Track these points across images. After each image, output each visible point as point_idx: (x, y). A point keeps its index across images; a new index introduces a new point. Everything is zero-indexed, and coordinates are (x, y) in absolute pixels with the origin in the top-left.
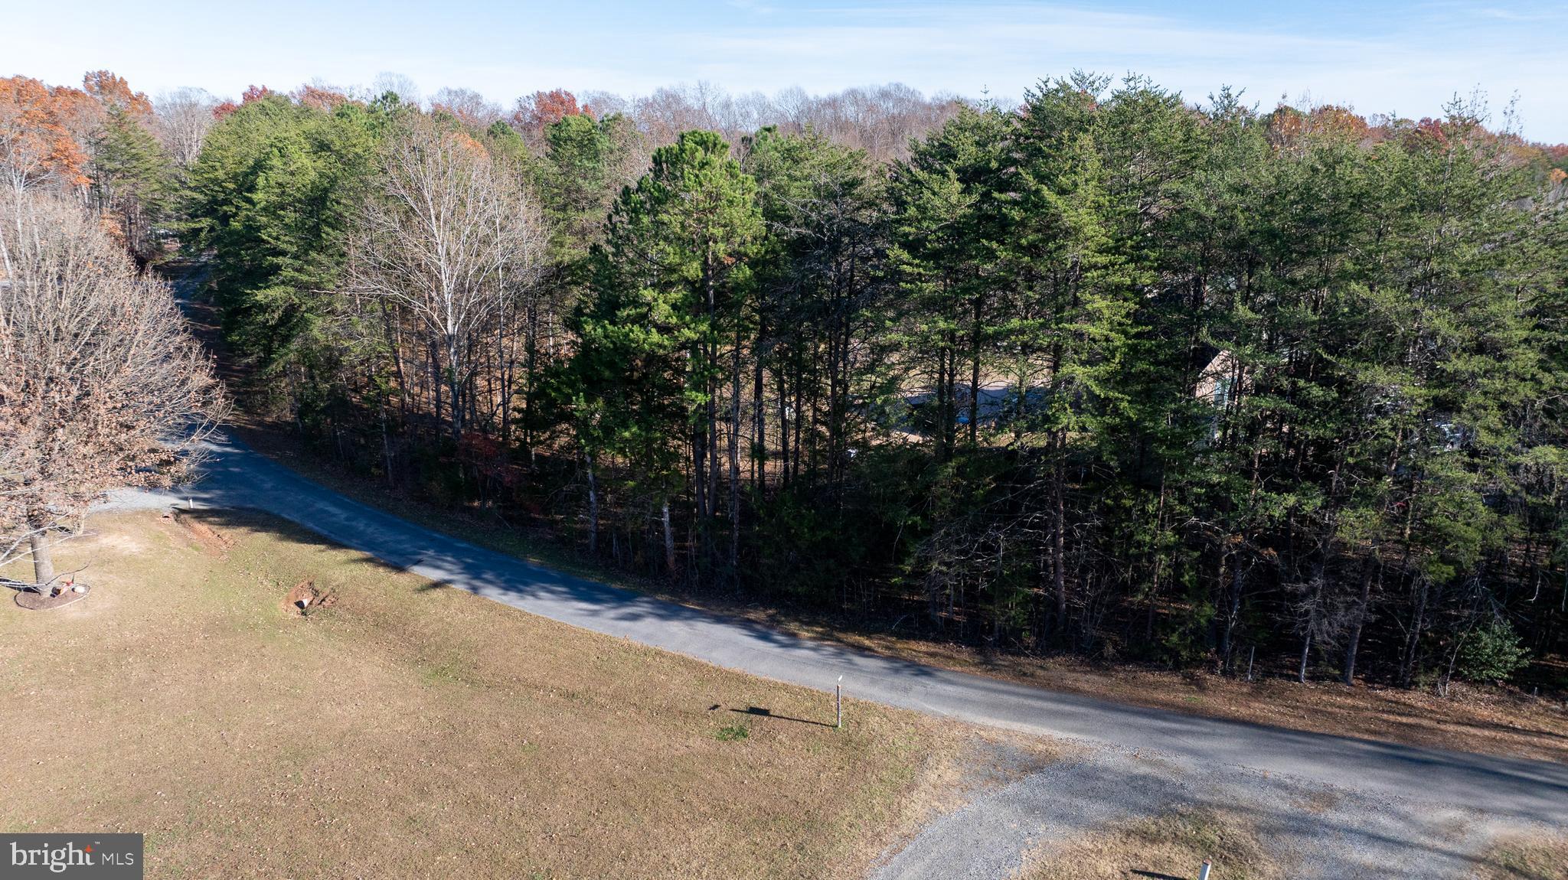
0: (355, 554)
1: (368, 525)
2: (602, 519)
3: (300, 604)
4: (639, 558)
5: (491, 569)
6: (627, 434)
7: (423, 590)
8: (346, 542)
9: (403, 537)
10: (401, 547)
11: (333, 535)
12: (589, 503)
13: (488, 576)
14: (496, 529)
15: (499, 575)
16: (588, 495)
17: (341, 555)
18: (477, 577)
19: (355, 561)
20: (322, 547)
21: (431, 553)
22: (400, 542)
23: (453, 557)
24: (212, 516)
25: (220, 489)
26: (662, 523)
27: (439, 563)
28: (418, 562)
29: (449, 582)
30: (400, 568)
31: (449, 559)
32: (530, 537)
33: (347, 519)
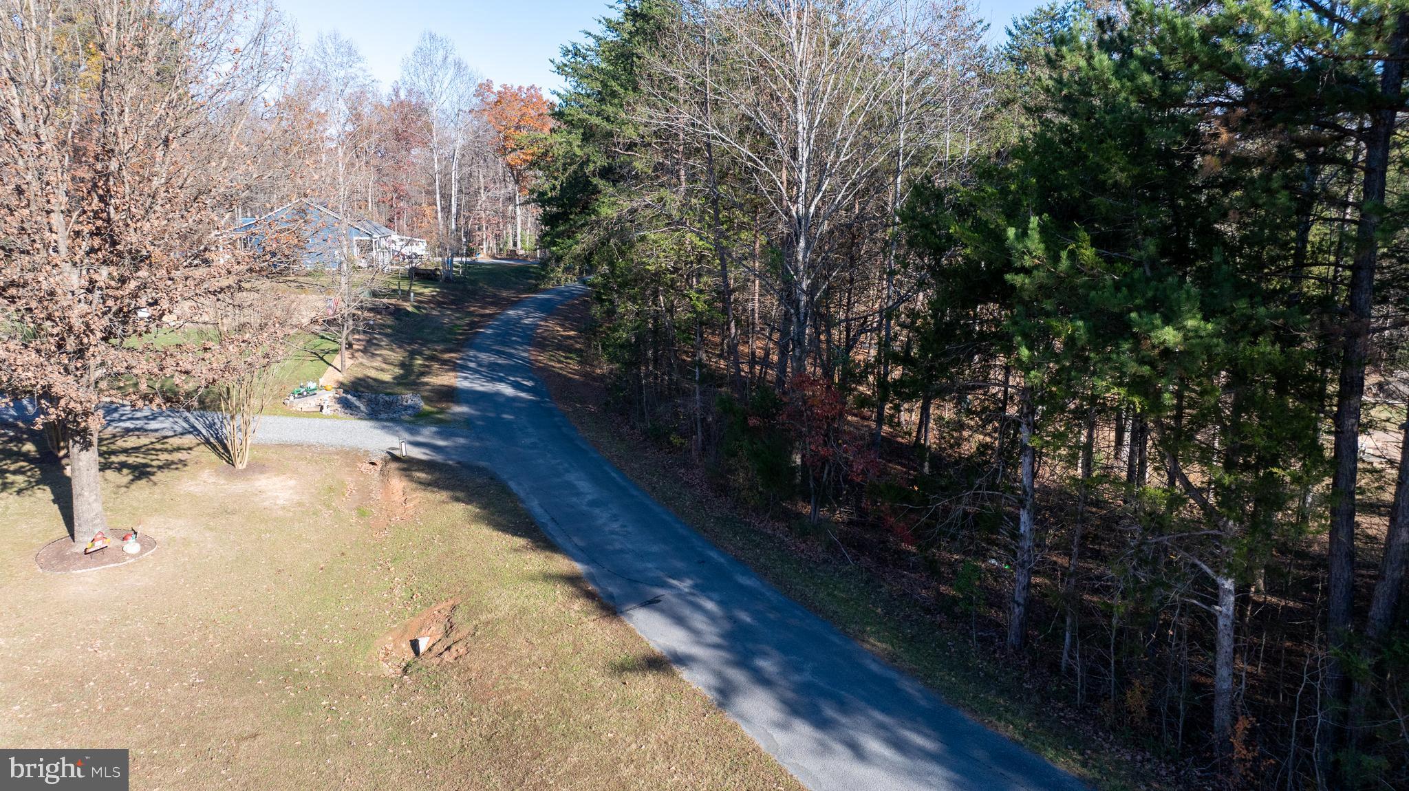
0: (562, 564)
1: (614, 518)
2: (1037, 573)
3: (414, 644)
4: (1135, 698)
5: (783, 648)
6: (1169, 335)
7: (621, 669)
8: (560, 540)
9: (655, 549)
10: (640, 565)
11: (551, 525)
12: (1015, 535)
13: (767, 665)
14: (825, 561)
15: (791, 667)
16: (1016, 519)
17: (537, 561)
18: (744, 661)
19: (548, 577)
20: (520, 542)
21: (685, 585)
22: (642, 556)
23: (721, 603)
24: (422, 471)
25: (466, 437)
26: (1213, 617)
27: (687, 611)
28: (650, 603)
29: (682, 660)
30: (611, 608)
31: (710, 605)
32: (885, 589)
33: (593, 504)
